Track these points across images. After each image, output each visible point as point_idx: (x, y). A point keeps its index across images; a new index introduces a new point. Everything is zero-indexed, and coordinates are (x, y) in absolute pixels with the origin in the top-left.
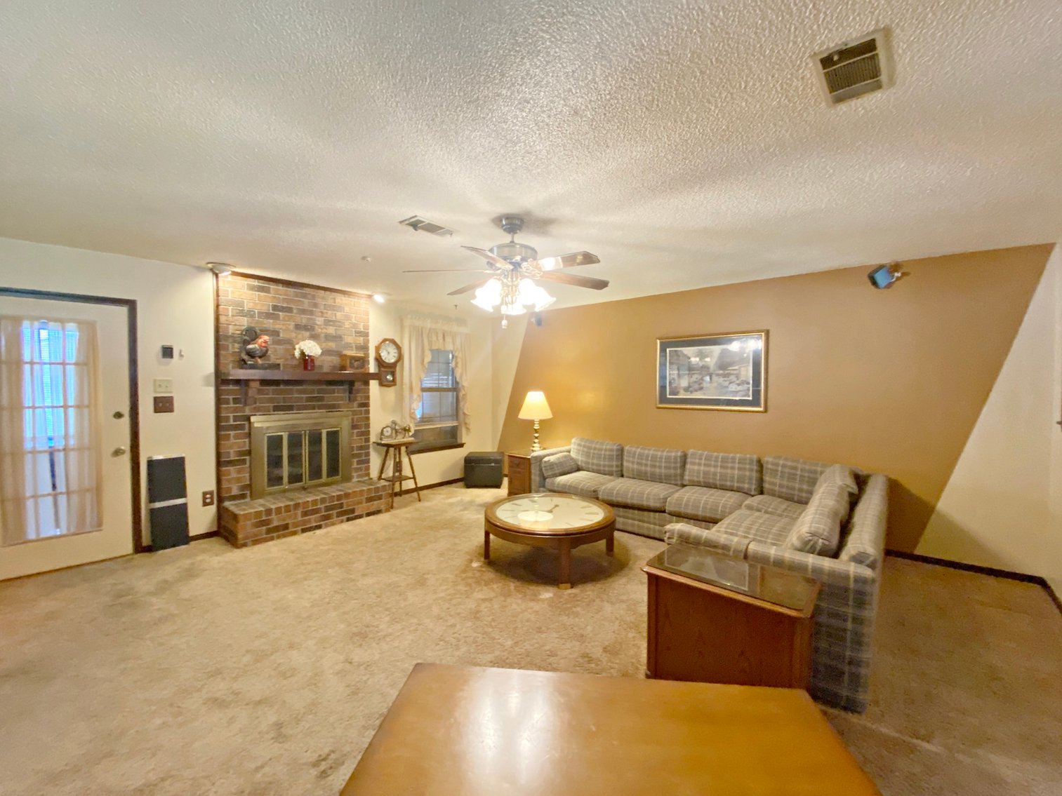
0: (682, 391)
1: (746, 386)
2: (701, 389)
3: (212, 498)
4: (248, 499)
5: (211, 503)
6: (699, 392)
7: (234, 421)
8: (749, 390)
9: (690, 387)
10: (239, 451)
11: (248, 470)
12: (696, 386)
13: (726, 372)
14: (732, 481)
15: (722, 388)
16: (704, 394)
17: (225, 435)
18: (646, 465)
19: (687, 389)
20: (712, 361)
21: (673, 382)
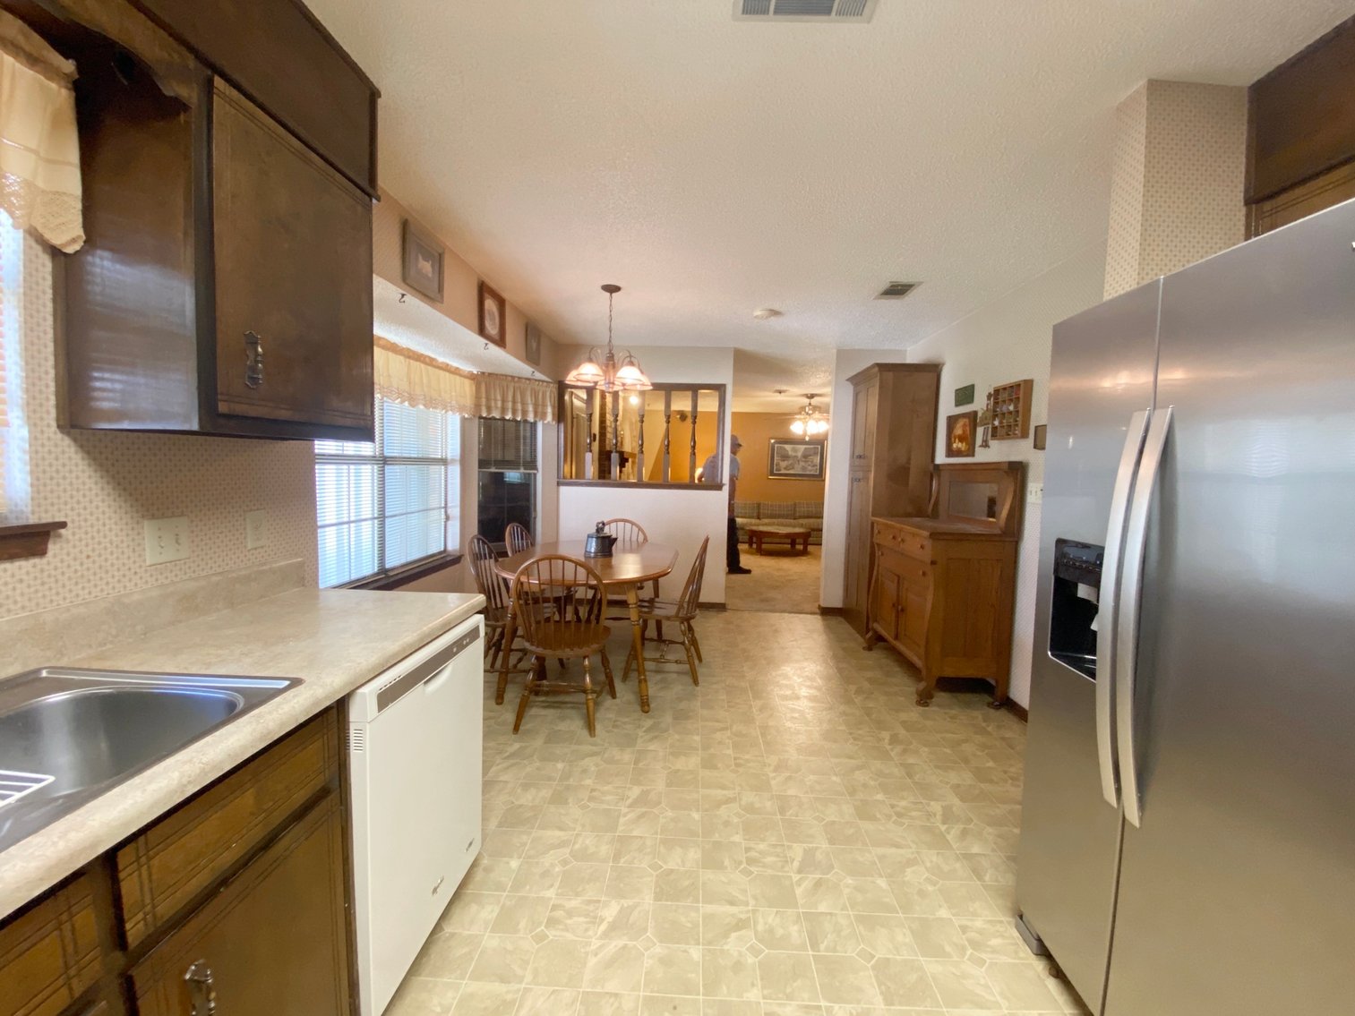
0: (783, 469)
1: (815, 468)
6: (792, 470)
9: (787, 467)
12: (791, 467)
19: (785, 469)
20: (799, 454)
21: (778, 463)
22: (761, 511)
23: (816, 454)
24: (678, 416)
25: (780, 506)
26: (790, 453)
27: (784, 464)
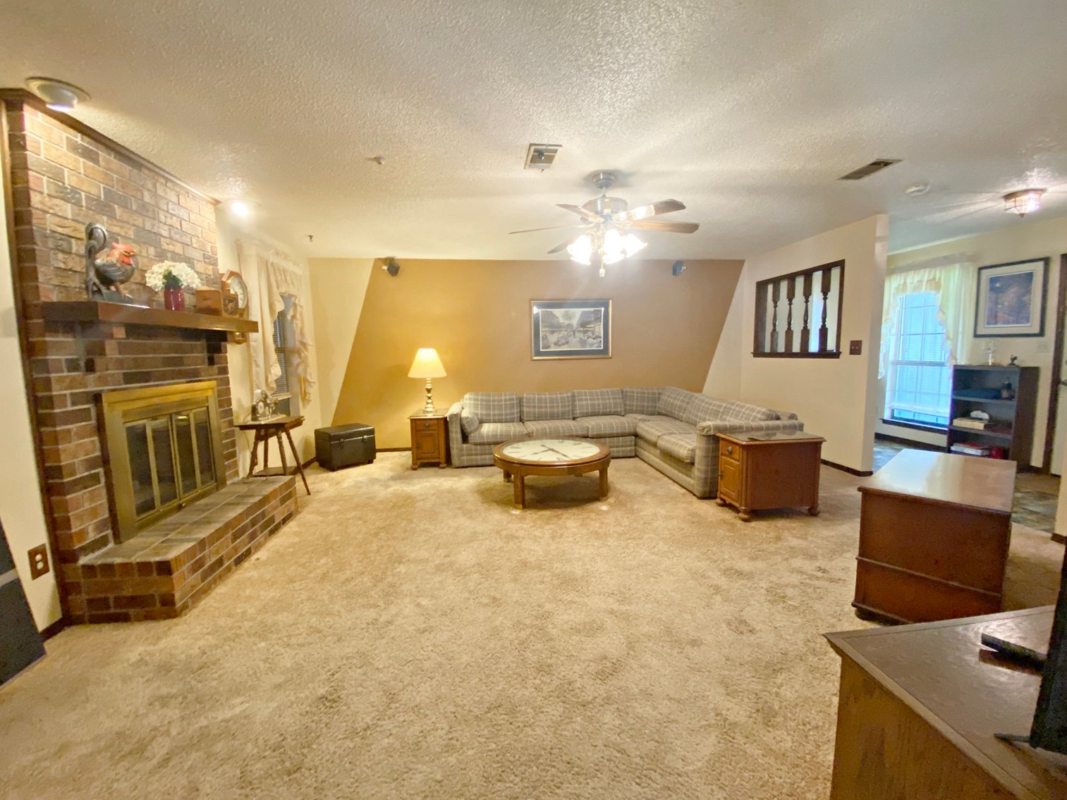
0: (552, 345)
1: (599, 340)
2: (567, 343)
3: (45, 560)
4: (111, 545)
5: (46, 570)
6: (566, 346)
7: (74, 404)
8: (601, 341)
9: (558, 341)
10: (86, 460)
11: (104, 492)
12: (563, 341)
13: (586, 329)
14: (610, 408)
15: (583, 342)
16: (570, 347)
17: (63, 430)
18: (546, 407)
19: (556, 344)
20: (575, 322)
21: (545, 338)
22: (525, 409)
23: (598, 319)
24: (385, 268)
25: (552, 401)
26: (561, 321)
27: (553, 338)
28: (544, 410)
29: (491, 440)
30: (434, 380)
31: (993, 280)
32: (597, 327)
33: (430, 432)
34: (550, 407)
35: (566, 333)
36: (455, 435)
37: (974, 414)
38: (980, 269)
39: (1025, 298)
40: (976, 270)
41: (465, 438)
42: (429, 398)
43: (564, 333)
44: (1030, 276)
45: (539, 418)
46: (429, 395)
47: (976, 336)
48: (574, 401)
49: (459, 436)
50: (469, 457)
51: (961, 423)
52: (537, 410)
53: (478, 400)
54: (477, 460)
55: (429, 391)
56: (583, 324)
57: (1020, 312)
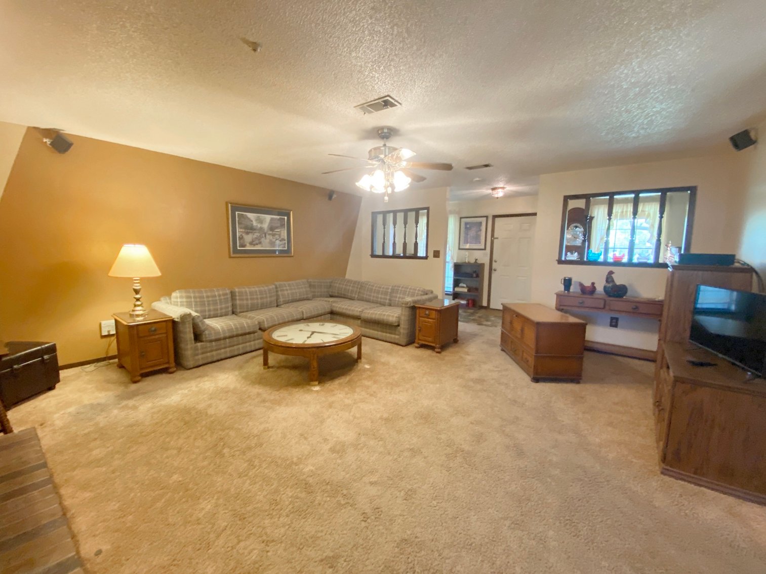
0: (248, 245)
1: (284, 242)
2: (260, 243)
6: (259, 245)
8: (285, 243)
9: (253, 241)
12: (257, 241)
13: (274, 233)
15: (272, 243)
16: (262, 247)
18: (257, 299)
19: (251, 243)
20: (265, 226)
21: (241, 238)
22: (238, 302)
23: (283, 225)
24: (47, 141)
25: (261, 293)
26: (255, 224)
27: (248, 238)
28: (255, 301)
29: (227, 335)
30: (143, 280)
31: (466, 224)
32: (282, 232)
33: (157, 337)
34: (261, 298)
35: (258, 234)
36: (188, 335)
37: (461, 285)
38: (461, 218)
39: (479, 233)
40: (459, 219)
41: (198, 337)
42: (138, 300)
43: (257, 235)
44: (481, 223)
45: (254, 308)
46: (138, 296)
47: (459, 249)
48: (277, 291)
49: (192, 336)
50: (204, 355)
51: (457, 289)
52: (249, 302)
53: (190, 297)
54: (213, 356)
55: (137, 292)
56: (272, 229)
57: (477, 239)
